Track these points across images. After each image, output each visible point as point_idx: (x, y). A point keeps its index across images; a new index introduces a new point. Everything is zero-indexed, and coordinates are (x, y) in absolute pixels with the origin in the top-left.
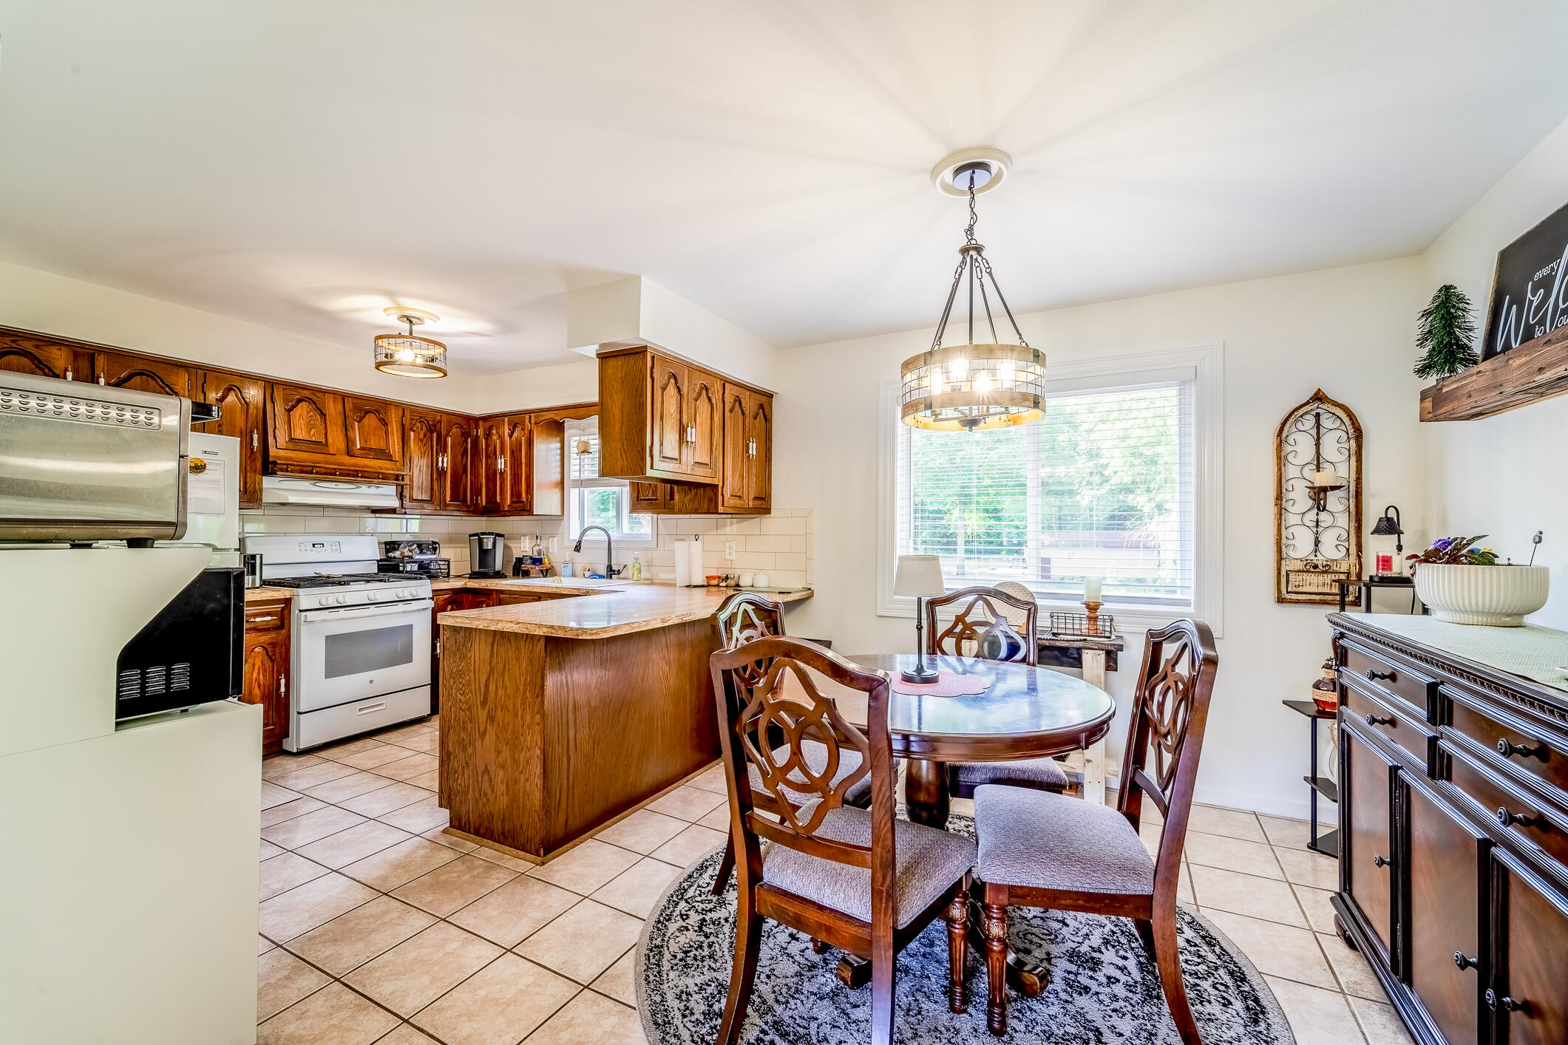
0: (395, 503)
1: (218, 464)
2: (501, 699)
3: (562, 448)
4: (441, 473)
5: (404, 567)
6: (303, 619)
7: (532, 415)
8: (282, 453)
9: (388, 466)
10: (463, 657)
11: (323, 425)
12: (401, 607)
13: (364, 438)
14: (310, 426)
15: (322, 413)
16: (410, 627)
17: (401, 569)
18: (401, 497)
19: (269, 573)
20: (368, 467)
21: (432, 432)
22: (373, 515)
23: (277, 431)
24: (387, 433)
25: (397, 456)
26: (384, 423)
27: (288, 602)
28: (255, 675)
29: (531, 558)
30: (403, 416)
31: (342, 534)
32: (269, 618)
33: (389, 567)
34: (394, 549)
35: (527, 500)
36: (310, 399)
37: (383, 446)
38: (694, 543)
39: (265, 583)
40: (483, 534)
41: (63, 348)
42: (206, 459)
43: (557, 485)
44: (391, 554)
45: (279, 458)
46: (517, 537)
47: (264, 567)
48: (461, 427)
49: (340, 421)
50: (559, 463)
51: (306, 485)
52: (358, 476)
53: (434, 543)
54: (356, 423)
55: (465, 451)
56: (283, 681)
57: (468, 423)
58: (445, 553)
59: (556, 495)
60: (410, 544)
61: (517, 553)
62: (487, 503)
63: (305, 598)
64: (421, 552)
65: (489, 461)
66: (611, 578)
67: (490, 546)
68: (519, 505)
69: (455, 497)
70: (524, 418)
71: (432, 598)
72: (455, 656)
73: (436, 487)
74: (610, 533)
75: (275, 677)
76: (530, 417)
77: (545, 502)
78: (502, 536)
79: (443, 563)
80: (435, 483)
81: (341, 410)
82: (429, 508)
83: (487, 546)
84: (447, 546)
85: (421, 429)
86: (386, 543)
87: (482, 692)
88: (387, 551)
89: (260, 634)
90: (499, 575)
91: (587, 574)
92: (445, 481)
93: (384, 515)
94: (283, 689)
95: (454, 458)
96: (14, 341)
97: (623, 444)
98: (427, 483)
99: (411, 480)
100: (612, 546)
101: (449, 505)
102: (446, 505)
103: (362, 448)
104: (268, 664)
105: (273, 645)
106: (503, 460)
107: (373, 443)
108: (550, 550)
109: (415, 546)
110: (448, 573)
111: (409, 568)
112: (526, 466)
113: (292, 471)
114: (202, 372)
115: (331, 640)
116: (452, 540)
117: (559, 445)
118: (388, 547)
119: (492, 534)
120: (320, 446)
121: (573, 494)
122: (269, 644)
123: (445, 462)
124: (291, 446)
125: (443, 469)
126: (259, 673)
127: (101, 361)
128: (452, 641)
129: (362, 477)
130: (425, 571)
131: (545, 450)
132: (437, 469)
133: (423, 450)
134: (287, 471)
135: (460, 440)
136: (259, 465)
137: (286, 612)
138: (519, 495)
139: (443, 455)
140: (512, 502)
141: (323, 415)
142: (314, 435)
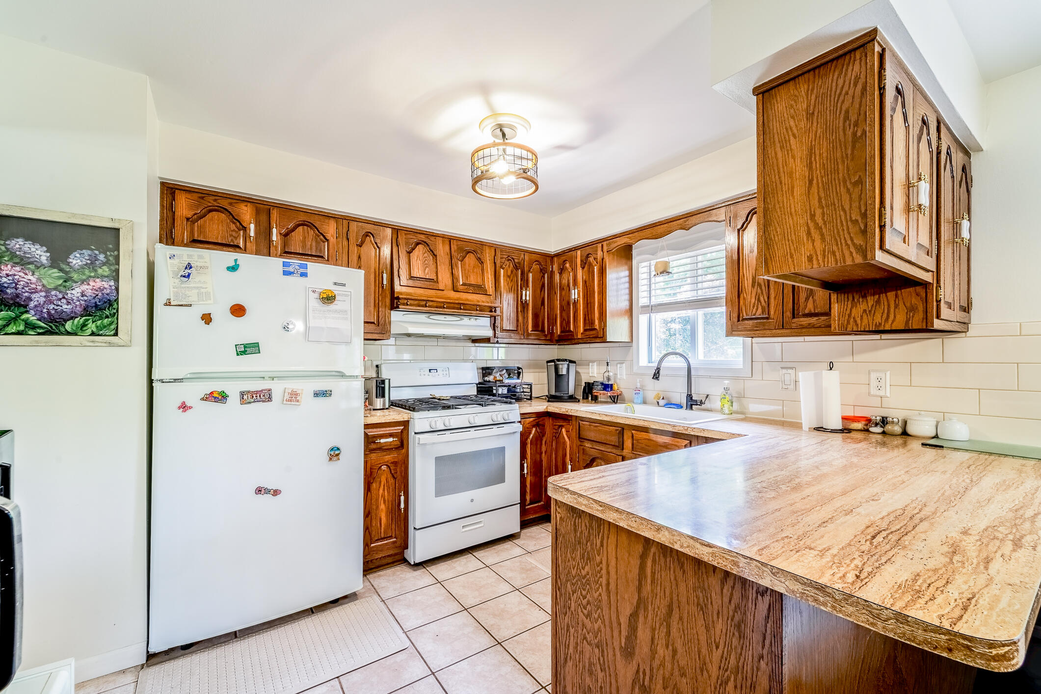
0: (489, 333)
1: (346, 295)
2: (662, 664)
3: (631, 276)
4: (524, 305)
5: (497, 390)
6: (417, 441)
7: (605, 243)
8: (404, 289)
9: (484, 300)
10: (587, 558)
11: (435, 264)
12: (495, 430)
13: (466, 277)
14: (425, 266)
15: (434, 254)
16: (503, 449)
17: (494, 392)
18: (494, 327)
19: (396, 395)
20: (467, 300)
21: (517, 269)
22: (473, 345)
23: (400, 270)
24: (483, 270)
25: (491, 290)
26: (480, 261)
27: (406, 424)
28: (381, 491)
29: (602, 384)
30: (495, 255)
31: (451, 361)
32: (391, 439)
33: (485, 391)
34: (490, 374)
35: (600, 327)
36: (425, 242)
37: (480, 282)
38: (826, 373)
39: (393, 404)
40: (559, 360)
41: (249, 204)
42: (337, 290)
43: (626, 311)
44: (487, 379)
45: (401, 293)
46: (587, 363)
47: (391, 389)
48: (540, 264)
49: (447, 261)
50: (627, 291)
51: (422, 318)
52: (461, 309)
53: (519, 368)
54: (460, 262)
55: (543, 285)
56: (402, 498)
57: (545, 260)
58: (528, 377)
59: (624, 322)
60: (501, 369)
61: (585, 379)
62: (562, 332)
63: (421, 421)
64: (509, 377)
65: (563, 293)
66: (691, 408)
67: (564, 372)
68: (592, 332)
69: (536, 327)
70: (597, 247)
71: (520, 422)
72: (573, 551)
73: (520, 318)
74: (689, 360)
75: (397, 493)
76: (602, 245)
77: (616, 329)
78: (574, 362)
79: (526, 386)
80: (520, 314)
81: (448, 251)
82: (514, 338)
83: (562, 371)
84: (529, 370)
85: (509, 266)
86: (483, 369)
87: (624, 633)
88: (484, 375)
89: (385, 453)
90: (572, 399)
91: (662, 402)
92: (528, 313)
93: (481, 345)
94: (402, 506)
95: (534, 291)
96: (215, 200)
97: (813, 216)
98: (513, 316)
99: (502, 312)
100: (693, 373)
101: (531, 335)
102: (529, 335)
103: (464, 284)
104: (392, 481)
105: (395, 463)
106: (576, 290)
107: (473, 280)
108: (619, 376)
109: (505, 371)
110: (531, 396)
111: (500, 391)
112: (599, 294)
113: (411, 305)
114: (347, 222)
115: (439, 460)
116: (534, 365)
117: (627, 273)
118: (484, 372)
119: (566, 360)
120: (432, 282)
121: (642, 320)
122: (392, 463)
123: (528, 295)
124: (411, 283)
125: (526, 302)
126: (384, 490)
127: (275, 214)
128: (570, 527)
129: (464, 309)
130: (513, 396)
131: (616, 277)
132: (522, 302)
133: (510, 285)
134: (407, 305)
135: (540, 275)
136: (388, 301)
137: (405, 432)
138: (592, 323)
139: (526, 290)
140: (585, 330)
141: (435, 256)
142: (428, 274)
